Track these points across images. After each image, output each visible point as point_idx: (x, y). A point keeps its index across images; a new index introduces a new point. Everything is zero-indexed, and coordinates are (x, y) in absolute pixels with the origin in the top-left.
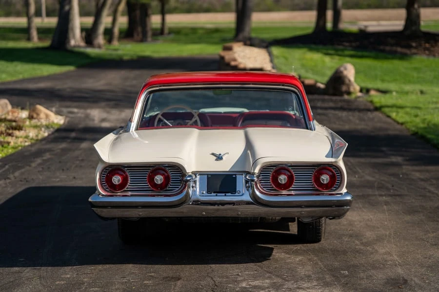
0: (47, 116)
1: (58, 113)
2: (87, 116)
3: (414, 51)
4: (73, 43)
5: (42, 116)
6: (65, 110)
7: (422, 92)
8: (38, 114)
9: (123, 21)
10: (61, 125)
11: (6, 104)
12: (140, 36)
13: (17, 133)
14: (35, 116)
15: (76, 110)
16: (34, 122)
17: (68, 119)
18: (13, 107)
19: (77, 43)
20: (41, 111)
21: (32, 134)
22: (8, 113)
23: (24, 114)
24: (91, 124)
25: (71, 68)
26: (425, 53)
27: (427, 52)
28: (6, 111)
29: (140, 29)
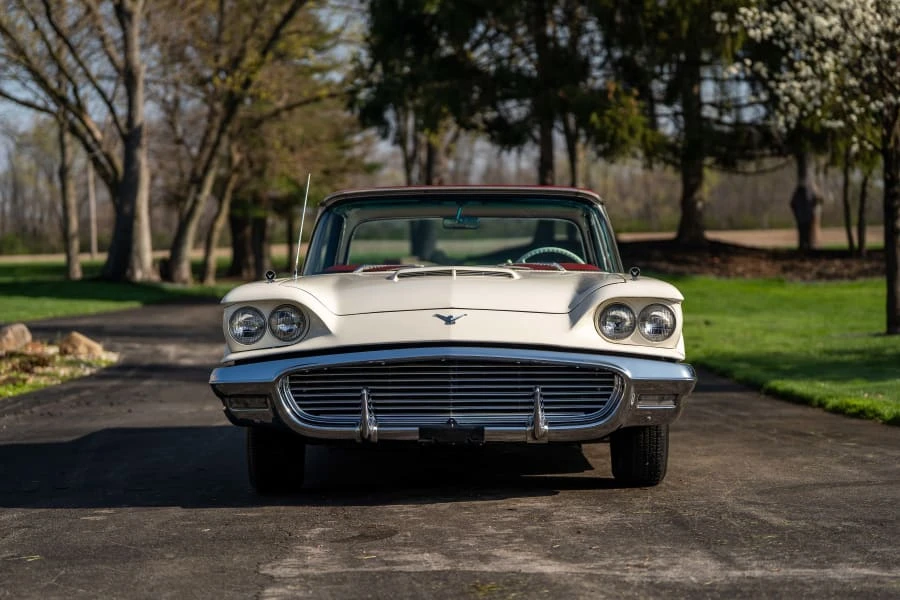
0: (90, 349)
1: (108, 349)
2: (157, 353)
3: (695, 268)
4: (139, 275)
5: (82, 349)
6: (119, 346)
7: (707, 323)
8: (75, 347)
9: (222, 254)
10: (112, 363)
11: (23, 332)
12: (253, 273)
13: (39, 370)
14: (70, 349)
15: (137, 346)
16: (68, 358)
17: (124, 356)
18: (34, 339)
19: (146, 276)
20: (79, 342)
21: (64, 372)
22: (26, 346)
23: (52, 350)
24: (161, 361)
25: (135, 305)
26: (713, 272)
27: (717, 271)
28: (23, 343)
29: (251, 260)
